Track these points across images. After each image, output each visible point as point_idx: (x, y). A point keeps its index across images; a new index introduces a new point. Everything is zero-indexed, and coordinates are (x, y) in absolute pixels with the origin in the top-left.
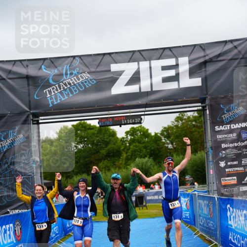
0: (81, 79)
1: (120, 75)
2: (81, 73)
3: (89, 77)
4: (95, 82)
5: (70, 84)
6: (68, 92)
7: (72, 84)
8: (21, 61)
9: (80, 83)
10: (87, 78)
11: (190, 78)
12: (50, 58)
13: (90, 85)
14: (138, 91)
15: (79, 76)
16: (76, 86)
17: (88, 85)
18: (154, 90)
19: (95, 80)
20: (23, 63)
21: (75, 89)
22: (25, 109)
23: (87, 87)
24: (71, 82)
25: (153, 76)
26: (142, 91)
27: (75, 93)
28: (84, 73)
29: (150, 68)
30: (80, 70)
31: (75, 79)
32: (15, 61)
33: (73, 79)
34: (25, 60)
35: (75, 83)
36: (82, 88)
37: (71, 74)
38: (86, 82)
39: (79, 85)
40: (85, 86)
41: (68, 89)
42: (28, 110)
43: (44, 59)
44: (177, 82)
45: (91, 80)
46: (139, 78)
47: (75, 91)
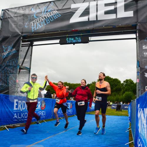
0: (52, 14)
1: (77, 10)
2: (53, 11)
3: (57, 13)
4: (60, 15)
5: (45, 17)
6: (44, 23)
7: (47, 18)
8: (22, 7)
9: (51, 17)
10: (55, 13)
11: (125, 11)
12: (37, 4)
13: (57, 17)
14: (87, 20)
15: (51, 12)
16: (49, 19)
17: (55, 17)
18: (98, 19)
19: (60, 14)
20: (23, 8)
21: (48, 20)
22: (19, 34)
23: (55, 19)
24: (46, 16)
25: (98, 10)
26: (90, 20)
27: (47, 23)
28: (55, 10)
29: (97, 5)
30: (52, 9)
31: (48, 14)
32: (19, 8)
33: (47, 14)
34: (24, 6)
35: (48, 16)
36: (52, 19)
37: (47, 12)
38: (55, 16)
39: (50, 18)
40: (54, 18)
41: (44, 21)
42: (21, 34)
43: (34, 5)
44: (115, 14)
45: (58, 14)
46: (89, 11)
47: (48, 22)
